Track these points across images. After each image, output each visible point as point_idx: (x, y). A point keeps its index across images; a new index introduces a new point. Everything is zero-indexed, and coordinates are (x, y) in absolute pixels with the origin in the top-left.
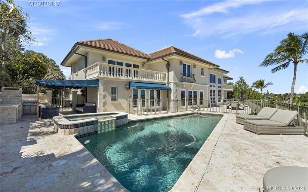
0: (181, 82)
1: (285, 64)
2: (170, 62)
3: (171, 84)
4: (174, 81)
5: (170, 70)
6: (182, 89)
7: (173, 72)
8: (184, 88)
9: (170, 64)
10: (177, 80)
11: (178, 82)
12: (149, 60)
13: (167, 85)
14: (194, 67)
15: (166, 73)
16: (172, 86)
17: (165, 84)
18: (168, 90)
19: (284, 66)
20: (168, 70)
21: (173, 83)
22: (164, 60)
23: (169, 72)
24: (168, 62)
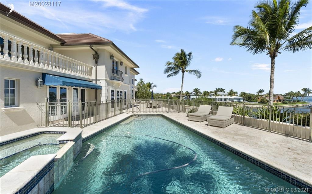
0: (111, 80)
1: (176, 72)
2: (98, 52)
3: (100, 81)
4: (105, 78)
5: (98, 63)
6: (112, 88)
7: (104, 67)
8: (114, 87)
9: (99, 55)
10: (108, 77)
11: (109, 79)
12: (63, 43)
13: (94, 82)
14: (120, 64)
15: (93, 66)
16: (102, 84)
17: (91, 81)
18: (96, 89)
19: (176, 73)
20: (96, 63)
21: (105, 81)
22: (93, 49)
23: (98, 66)
24: (96, 53)
